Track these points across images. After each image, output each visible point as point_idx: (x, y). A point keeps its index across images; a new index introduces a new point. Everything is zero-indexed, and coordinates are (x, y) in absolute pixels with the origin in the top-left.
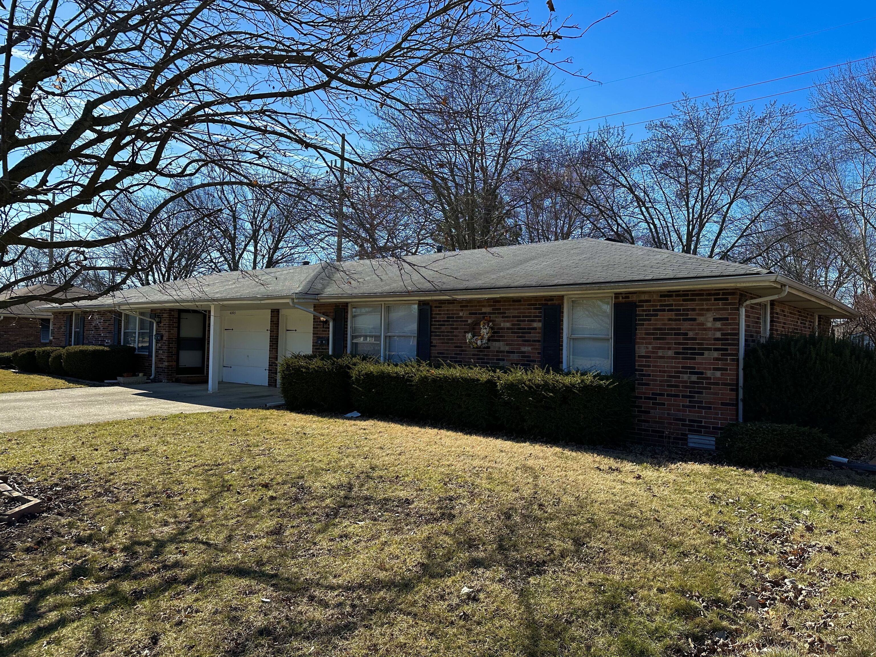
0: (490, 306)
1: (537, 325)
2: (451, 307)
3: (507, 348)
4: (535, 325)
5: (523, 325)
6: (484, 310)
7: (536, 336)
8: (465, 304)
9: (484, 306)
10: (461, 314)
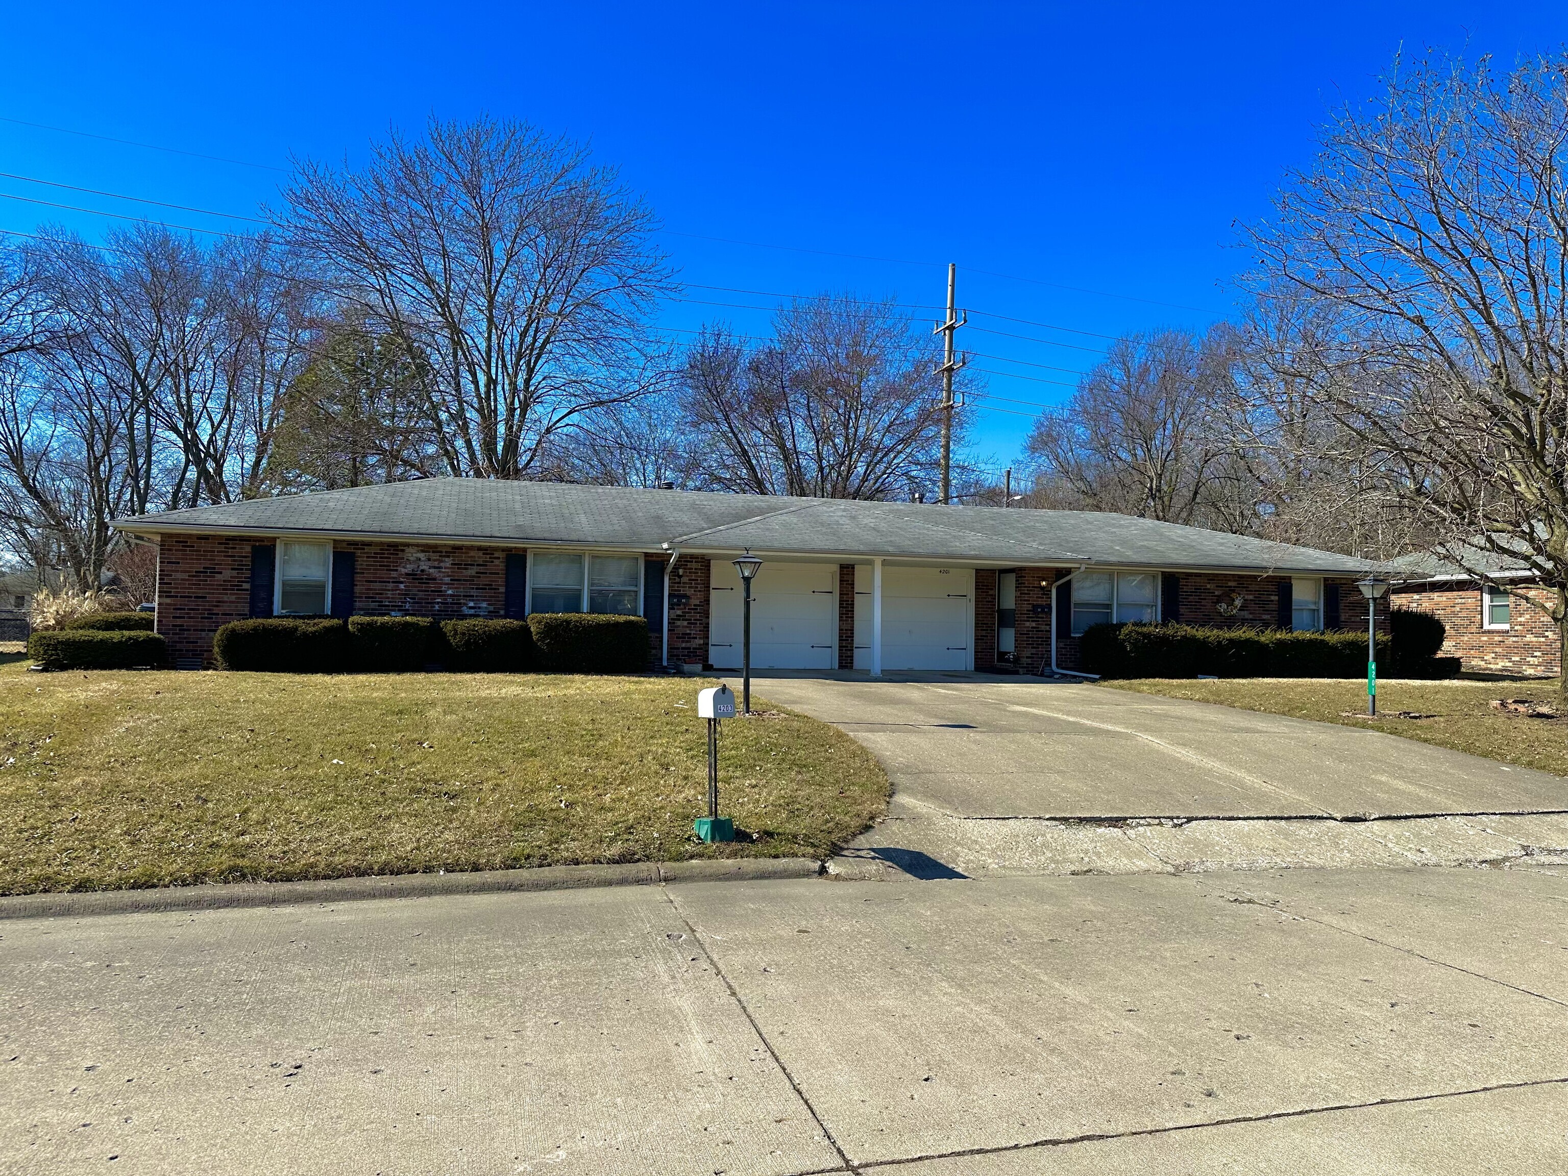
0: (1235, 581)
1: (1275, 598)
2: (1198, 579)
3: (1251, 616)
4: (1273, 598)
5: (1264, 598)
6: (1230, 584)
7: (1274, 607)
8: (1211, 578)
9: (1230, 580)
10: (1208, 586)
